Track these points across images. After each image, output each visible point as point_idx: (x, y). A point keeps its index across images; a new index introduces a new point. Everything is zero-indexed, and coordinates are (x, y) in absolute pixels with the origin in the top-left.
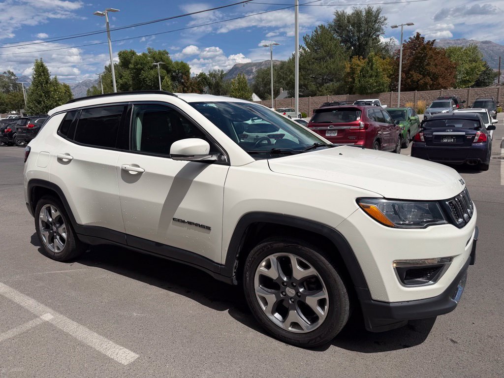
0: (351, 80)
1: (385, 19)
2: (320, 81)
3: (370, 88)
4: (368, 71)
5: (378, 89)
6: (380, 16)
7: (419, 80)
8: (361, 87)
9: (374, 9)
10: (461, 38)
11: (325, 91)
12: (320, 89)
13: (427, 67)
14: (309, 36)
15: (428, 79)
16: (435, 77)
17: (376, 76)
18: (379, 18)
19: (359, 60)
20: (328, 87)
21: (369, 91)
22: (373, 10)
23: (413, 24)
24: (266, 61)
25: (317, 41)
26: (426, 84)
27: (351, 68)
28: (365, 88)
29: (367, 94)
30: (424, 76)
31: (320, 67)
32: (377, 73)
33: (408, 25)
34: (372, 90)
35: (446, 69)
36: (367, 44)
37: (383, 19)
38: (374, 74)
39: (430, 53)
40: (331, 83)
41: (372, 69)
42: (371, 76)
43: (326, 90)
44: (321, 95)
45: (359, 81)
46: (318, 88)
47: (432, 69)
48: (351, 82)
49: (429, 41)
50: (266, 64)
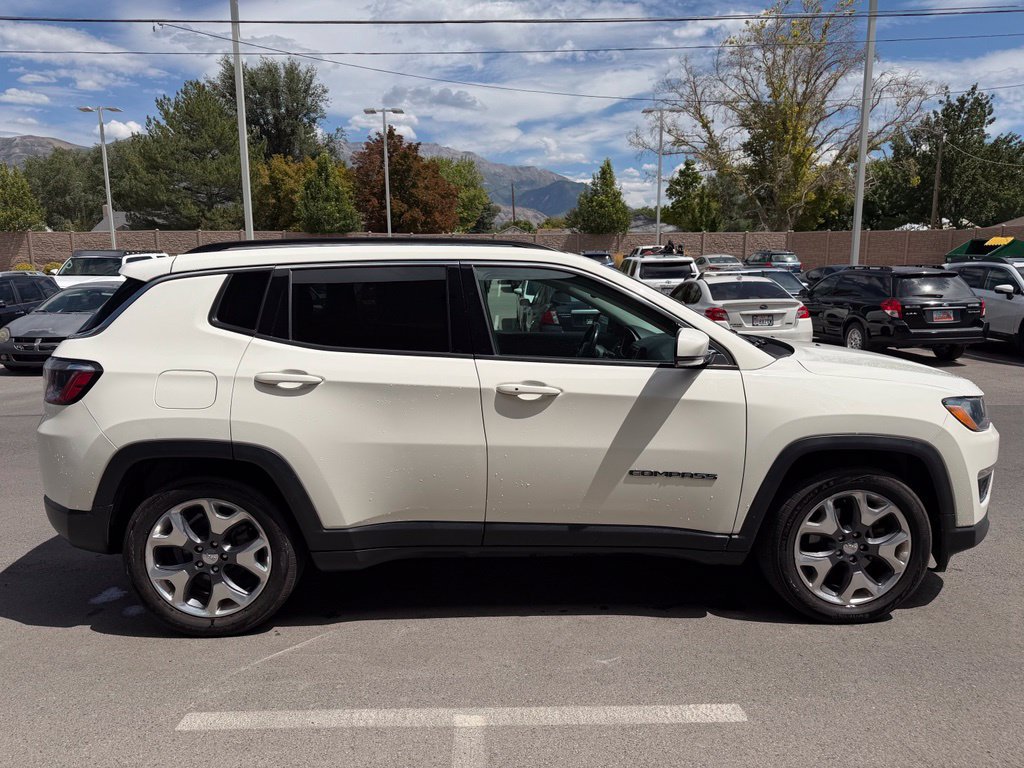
0: (274, 201)
1: (325, 91)
2: (203, 197)
3: (328, 223)
4: (320, 189)
5: (344, 225)
6: (315, 82)
7: (402, 214)
8: (310, 218)
9: (303, 68)
10: (430, 143)
11: (220, 221)
12: (208, 215)
13: (413, 191)
14: (169, 100)
15: (417, 213)
16: (427, 210)
17: (337, 200)
18: (312, 86)
19: (287, 163)
20: (224, 212)
21: (328, 228)
22: (300, 68)
23: (402, 112)
24: (24, 137)
25: (189, 114)
26: (414, 220)
27: (271, 178)
28: (319, 222)
29: (324, 232)
30: (410, 207)
31: (204, 169)
32: (338, 193)
33: (395, 112)
34: (333, 225)
35: (443, 197)
36: (293, 132)
37: (320, 91)
38: (332, 194)
39: (415, 166)
40: (231, 203)
41: (327, 186)
42: (327, 199)
43: (223, 217)
44: (211, 229)
45: (306, 205)
46: (202, 211)
47: (421, 194)
48: (274, 206)
49: (410, 145)
50: (25, 145)
